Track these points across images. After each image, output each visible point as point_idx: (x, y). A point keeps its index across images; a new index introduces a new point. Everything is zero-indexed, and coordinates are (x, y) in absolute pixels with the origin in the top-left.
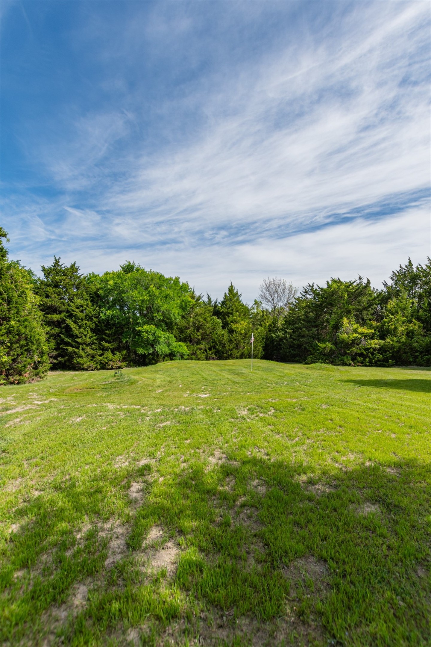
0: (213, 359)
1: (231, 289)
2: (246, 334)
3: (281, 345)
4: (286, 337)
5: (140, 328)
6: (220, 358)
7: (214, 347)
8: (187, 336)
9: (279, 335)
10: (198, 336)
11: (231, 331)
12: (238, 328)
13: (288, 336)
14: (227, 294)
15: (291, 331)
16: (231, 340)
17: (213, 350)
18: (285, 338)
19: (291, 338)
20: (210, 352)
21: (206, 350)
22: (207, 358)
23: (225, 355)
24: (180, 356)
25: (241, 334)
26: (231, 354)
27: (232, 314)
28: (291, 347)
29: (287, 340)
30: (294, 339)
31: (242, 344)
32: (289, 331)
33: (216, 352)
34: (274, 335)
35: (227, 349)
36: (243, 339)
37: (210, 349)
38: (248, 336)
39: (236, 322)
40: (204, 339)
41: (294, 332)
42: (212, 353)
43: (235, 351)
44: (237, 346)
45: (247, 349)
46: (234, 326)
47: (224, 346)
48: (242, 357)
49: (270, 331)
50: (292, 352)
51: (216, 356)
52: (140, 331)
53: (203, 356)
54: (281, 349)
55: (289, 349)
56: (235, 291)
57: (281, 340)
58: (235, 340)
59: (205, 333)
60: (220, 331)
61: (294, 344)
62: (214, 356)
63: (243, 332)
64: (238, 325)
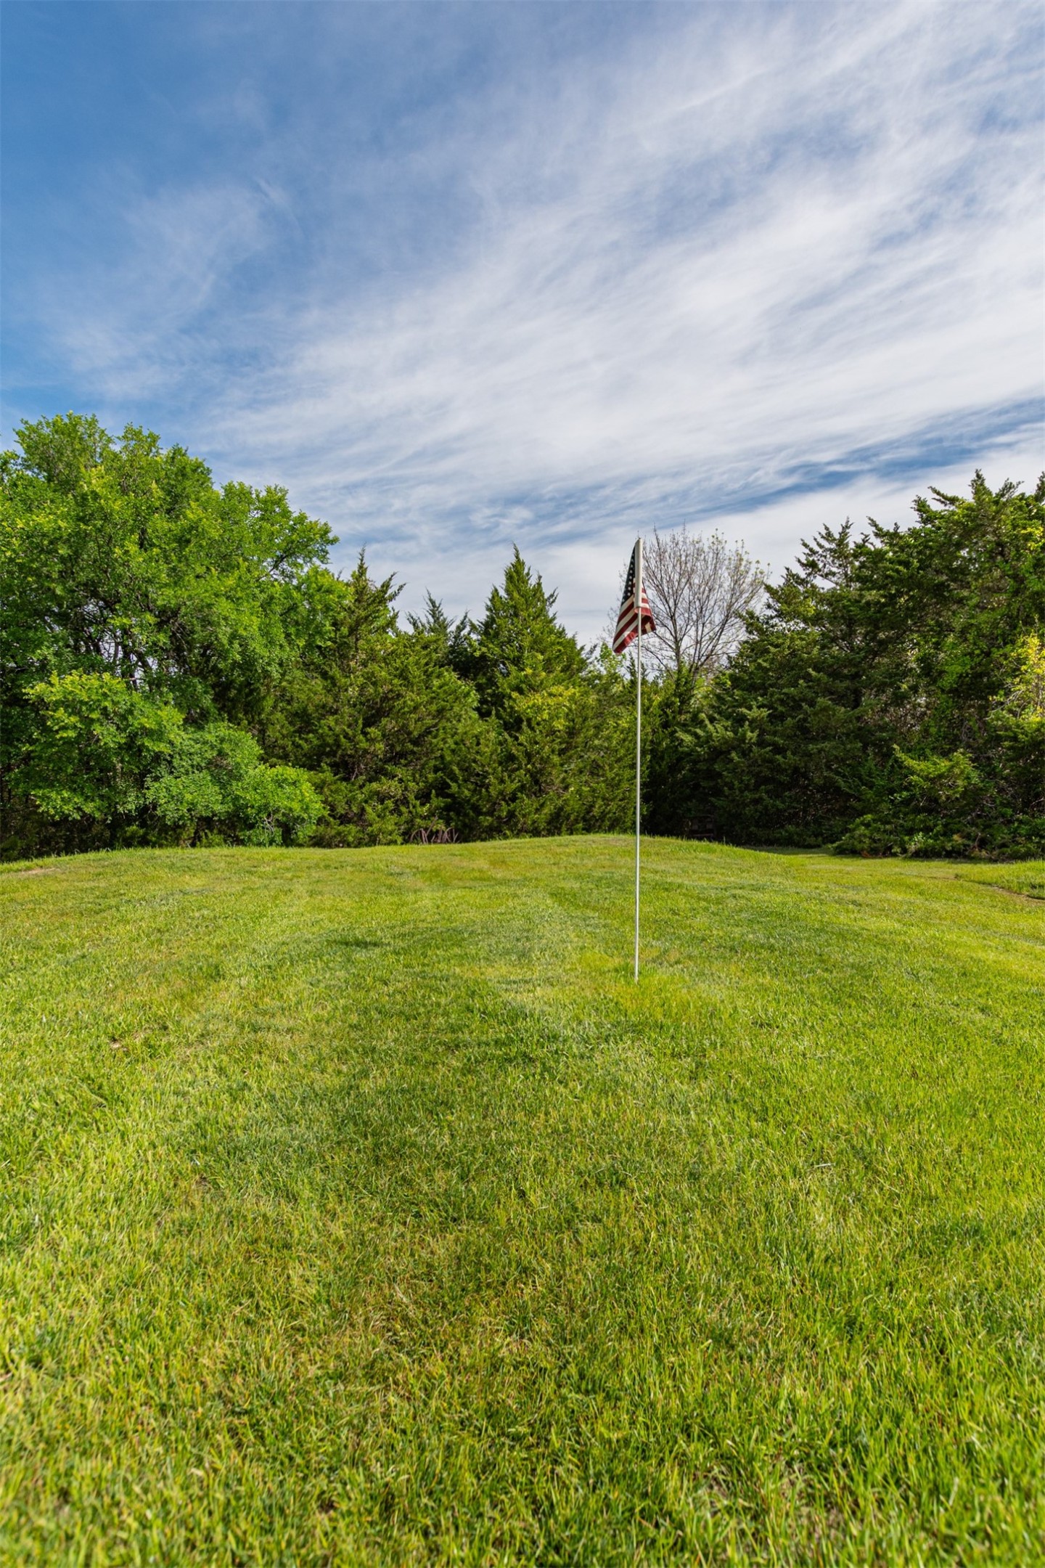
0: (433, 837)
1: (516, 575)
2: (572, 732)
3: (720, 775)
4: (743, 739)
5: (40, 687)
6: (465, 833)
7: (442, 789)
8: (325, 744)
9: (709, 737)
10: (372, 741)
11: (514, 724)
12: (539, 709)
13: (751, 736)
14: (502, 593)
15: (765, 712)
16: (511, 758)
17: (437, 802)
18: (739, 744)
19: (761, 743)
20: (424, 810)
21: (405, 801)
22: (409, 836)
23: (487, 821)
24: (279, 824)
25: (552, 732)
26: (511, 815)
27: (517, 661)
28: (761, 781)
29: (744, 754)
30: (778, 750)
31: (556, 776)
32: (754, 713)
33: (448, 808)
34: (687, 738)
35: (493, 793)
36: (562, 752)
37: (424, 797)
38: (580, 739)
39: (533, 689)
40: (402, 755)
41: (775, 718)
42: (431, 814)
43: (527, 803)
44: (537, 784)
45: (579, 792)
46: (523, 704)
47: (481, 784)
48: (556, 824)
49: (665, 725)
50: (768, 801)
51: (448, 824)
52: (41, 702)
53: (390, 823)
54: (717, 792)
55: (757, 788)
56: (533, 581)
57: (719, 753)
58: (529, 756)
59: (404, 728)
60: (468, 722)
61: (778, 769)
62: (440, 826)
63: (560, 725)
64: (537, 699)
